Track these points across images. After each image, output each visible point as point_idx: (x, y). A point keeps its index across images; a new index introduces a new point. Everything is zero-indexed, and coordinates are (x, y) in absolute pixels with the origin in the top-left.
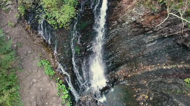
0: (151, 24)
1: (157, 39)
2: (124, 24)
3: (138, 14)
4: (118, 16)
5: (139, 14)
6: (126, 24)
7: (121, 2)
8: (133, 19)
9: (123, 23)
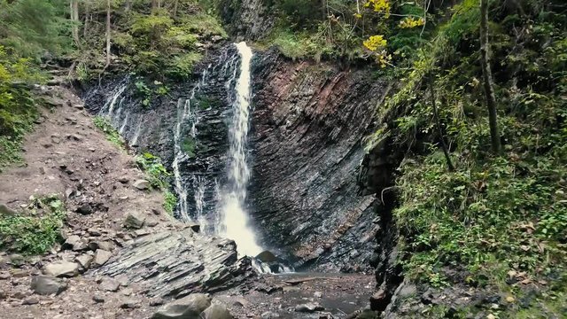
0: (331, 104)
1: (354, 143)
2: (284, 127)
3: (304, 96)
4: (270, 107)
5: (306, 93)
6: (287, 128)
7: (271, 83)
8: (298, 109)
9: (281, 124)
